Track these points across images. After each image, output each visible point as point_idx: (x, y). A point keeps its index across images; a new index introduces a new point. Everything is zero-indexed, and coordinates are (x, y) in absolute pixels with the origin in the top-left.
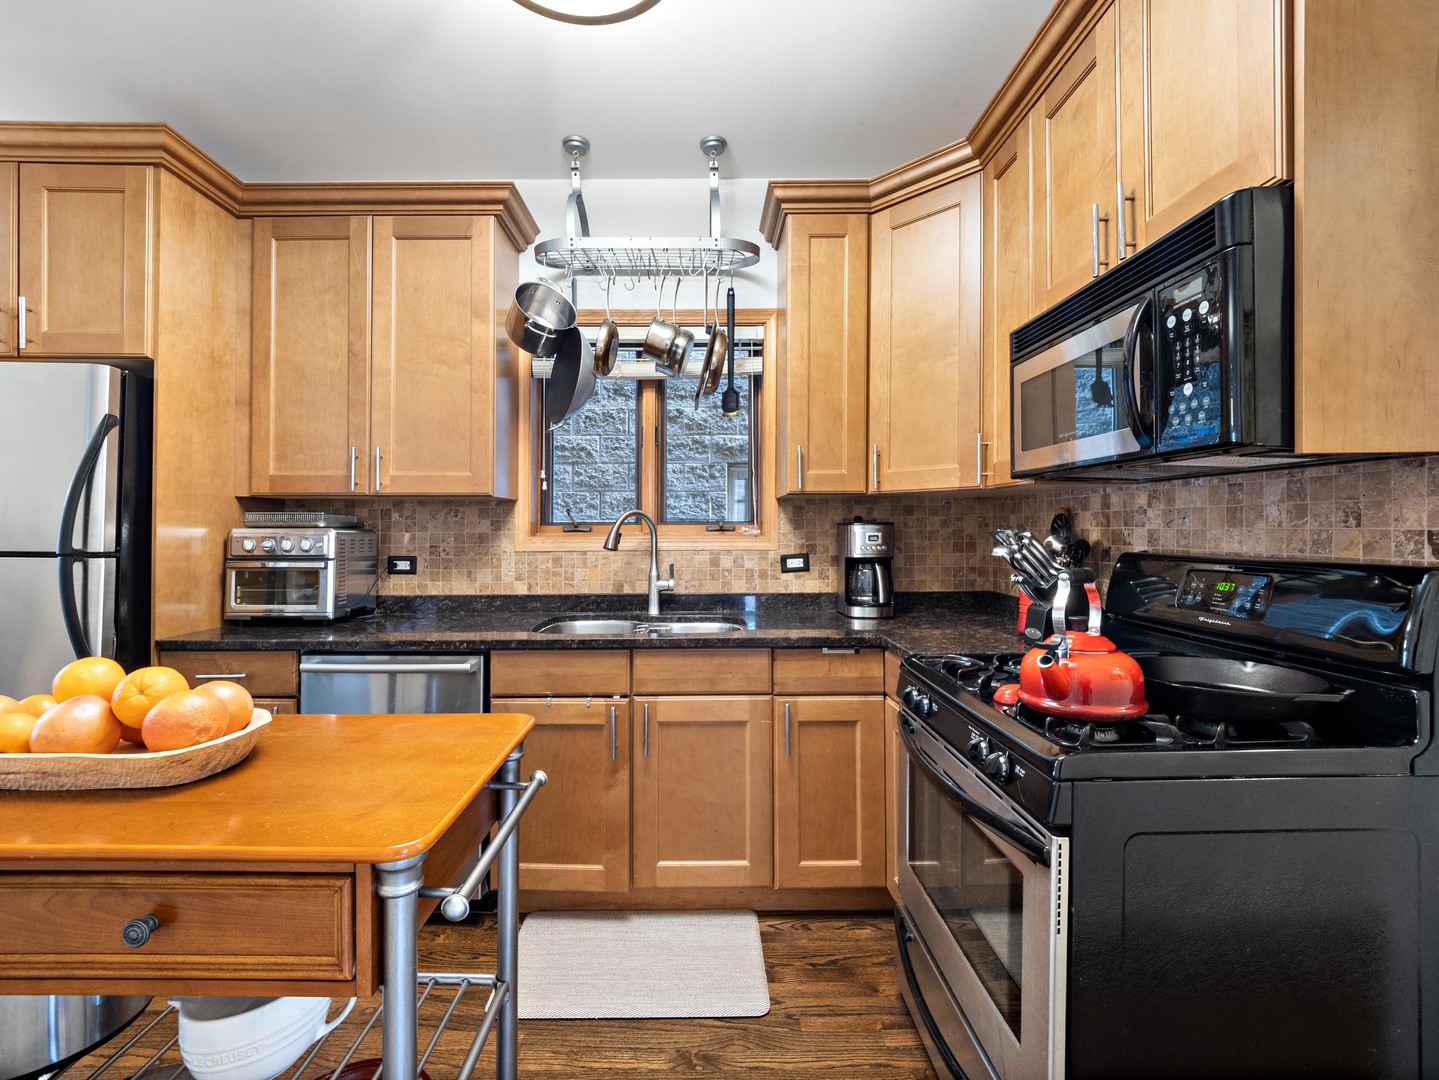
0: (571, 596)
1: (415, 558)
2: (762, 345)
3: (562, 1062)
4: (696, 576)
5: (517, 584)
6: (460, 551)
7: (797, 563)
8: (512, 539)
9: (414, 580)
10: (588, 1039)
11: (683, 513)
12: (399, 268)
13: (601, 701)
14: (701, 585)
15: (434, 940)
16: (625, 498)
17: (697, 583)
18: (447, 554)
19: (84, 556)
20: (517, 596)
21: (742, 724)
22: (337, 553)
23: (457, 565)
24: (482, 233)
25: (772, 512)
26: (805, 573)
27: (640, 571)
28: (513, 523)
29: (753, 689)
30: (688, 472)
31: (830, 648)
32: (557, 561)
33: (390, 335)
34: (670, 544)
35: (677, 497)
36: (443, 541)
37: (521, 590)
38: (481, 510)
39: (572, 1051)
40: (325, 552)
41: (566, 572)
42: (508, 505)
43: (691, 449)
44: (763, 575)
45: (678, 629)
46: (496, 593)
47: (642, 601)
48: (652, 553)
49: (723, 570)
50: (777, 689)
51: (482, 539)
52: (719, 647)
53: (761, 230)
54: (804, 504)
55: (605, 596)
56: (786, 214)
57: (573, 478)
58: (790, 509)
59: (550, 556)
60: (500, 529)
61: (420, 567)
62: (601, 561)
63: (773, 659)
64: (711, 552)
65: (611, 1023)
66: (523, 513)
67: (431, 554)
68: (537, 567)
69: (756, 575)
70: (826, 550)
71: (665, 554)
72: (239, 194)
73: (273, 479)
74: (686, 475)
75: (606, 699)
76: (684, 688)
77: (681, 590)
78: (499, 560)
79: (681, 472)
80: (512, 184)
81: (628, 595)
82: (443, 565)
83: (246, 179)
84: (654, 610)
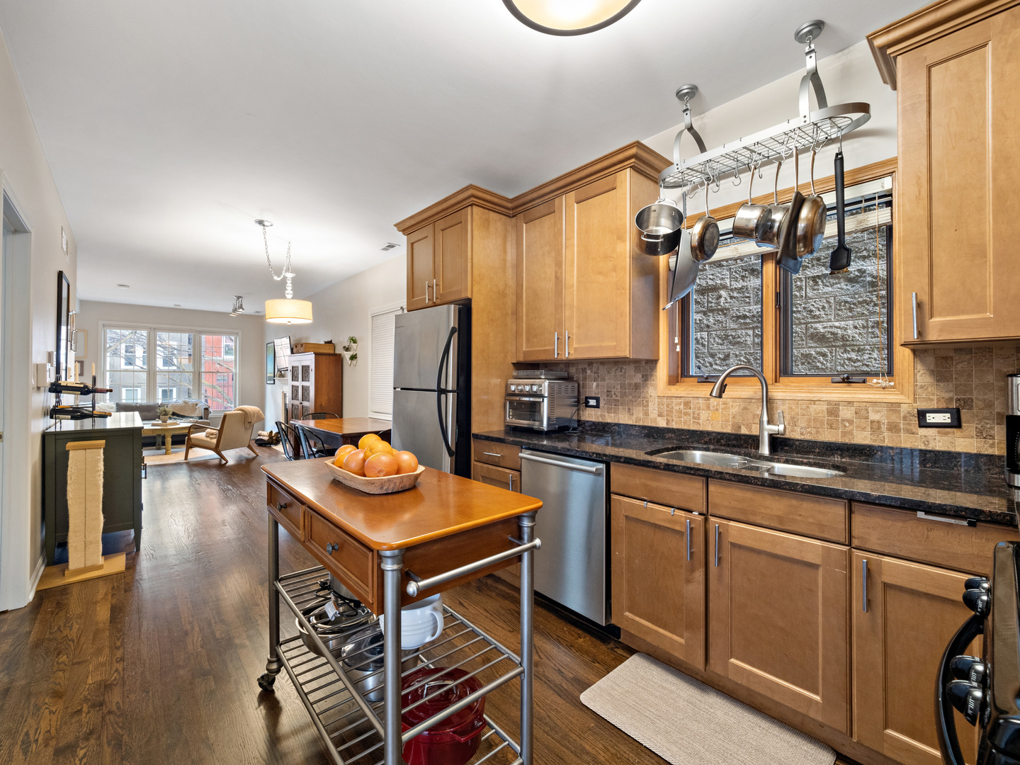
0: (697, 431)
1: (599, 398)
2: (891, 195)
3: (607, 757)
4: (812, 424)
5: (659, 419)
6: (624, 395)
7: (945, 418)
8: (655, 387)
9: (598, 412)
10: (631, 755)
11: (867, 366)
12: (578, 220)
13: (682, 513)
14: (818, 432)
15: (577, 639)
16: (802, 354)
17: (814, 431)
18: (616, 396)
19: (445, 392)
20: (658, 428)
21: (814, 567)
22: (549, 394)
23: (622, 404)
24: (622, 183)
25: (906, 364)
26: (955, 430)
27: (754, 416)
28: (656, 376)
29: (826, 536)
30: (873, 327)
31: (927, 513)
32: (687, 404)
33: (574, 263)
34: (784, 394)
35: (858, 351)
36: (614, 387)
37: (662, 423)
38: (636, 368)
39: (616, 755)
40: (543, 393)
41: (694, 413)
42: (653, 362)
43: (875, 305)
44: (893, 428)
45: (781, 468)
46: (645, 424)
47: (754, 441)
48: (763, 401)
49: (843, 420)
50: (855, 542)
51: (637, 386)
52: (786, 489)
53: (885, 82)
54: (952, 354)
55: (723, 434)
56: (895, 58)
57: (754, 340)
58: (931, 360)
59: (682, 400)
60: (648, 380)
61: (601, 405)
62: (721, 406)
63: (851, 512)
64: (829, 403)
65: (653, 755)
66: (662, 370)
67: (608, 396)
68: (672, 408)
69: (884, 428)
70: (990, 405)
71: (780, 403)
72: (510, 205)
73: (525, 352)
74: (870, 330)
75: (686, 513)
76: (752, 519)
77: (796, 435)
78: (647, 401)
79: (864, 327)
80: (638, 142)
81: (744, 435)
82: (615, 404)
83: (511, 196)
84: (765, 450)
